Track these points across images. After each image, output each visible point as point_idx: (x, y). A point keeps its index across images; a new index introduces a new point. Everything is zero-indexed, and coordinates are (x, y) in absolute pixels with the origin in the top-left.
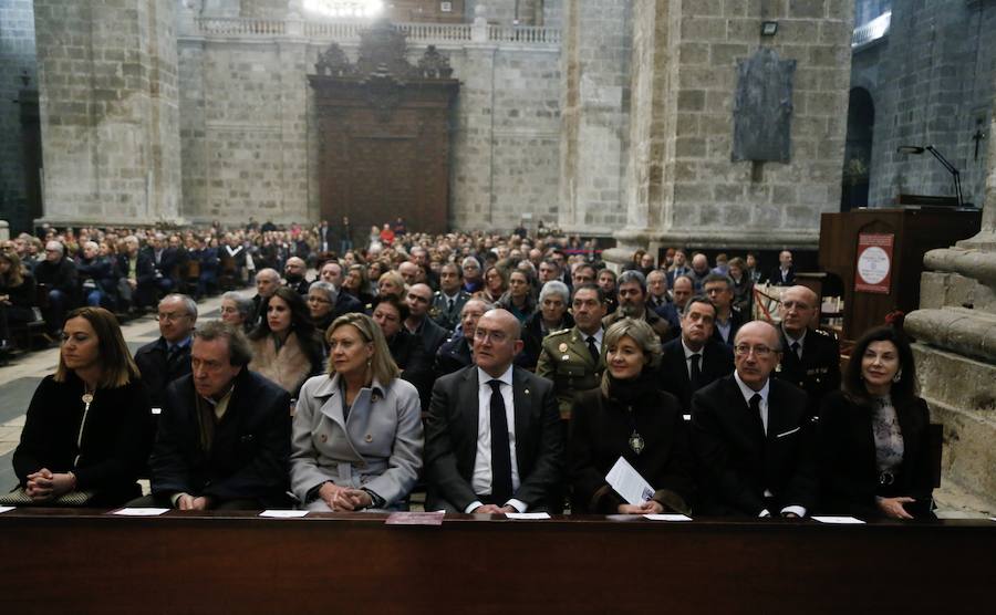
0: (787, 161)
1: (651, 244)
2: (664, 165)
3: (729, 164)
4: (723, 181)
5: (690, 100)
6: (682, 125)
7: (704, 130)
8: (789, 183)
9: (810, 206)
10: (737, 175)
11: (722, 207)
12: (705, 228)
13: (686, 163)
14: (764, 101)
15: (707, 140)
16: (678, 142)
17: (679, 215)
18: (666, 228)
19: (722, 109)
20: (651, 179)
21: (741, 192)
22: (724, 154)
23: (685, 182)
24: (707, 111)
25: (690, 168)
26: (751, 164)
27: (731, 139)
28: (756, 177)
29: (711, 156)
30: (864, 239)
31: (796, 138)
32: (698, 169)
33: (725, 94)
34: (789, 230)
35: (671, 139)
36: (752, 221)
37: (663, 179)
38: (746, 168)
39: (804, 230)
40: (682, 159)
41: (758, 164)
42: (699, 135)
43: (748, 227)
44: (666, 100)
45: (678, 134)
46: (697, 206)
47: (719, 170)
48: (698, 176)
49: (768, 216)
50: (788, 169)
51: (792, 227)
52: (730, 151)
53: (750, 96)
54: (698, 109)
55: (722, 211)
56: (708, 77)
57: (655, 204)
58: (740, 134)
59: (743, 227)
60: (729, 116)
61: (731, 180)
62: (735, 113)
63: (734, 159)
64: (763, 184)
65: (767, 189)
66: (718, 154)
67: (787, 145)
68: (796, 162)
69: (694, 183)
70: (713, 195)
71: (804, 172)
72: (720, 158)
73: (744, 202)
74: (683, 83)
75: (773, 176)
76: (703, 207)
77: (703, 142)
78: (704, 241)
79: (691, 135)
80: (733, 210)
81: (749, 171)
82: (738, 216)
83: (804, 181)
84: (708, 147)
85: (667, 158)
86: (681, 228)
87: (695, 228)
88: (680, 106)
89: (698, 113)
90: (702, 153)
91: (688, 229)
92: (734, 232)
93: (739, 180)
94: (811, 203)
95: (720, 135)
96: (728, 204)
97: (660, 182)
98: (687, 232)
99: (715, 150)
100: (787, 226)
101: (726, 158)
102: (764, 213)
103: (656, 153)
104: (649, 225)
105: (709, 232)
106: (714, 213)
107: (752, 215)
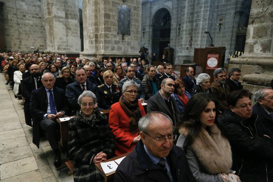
0: (129, 35)
1: (98, 56)
2: (99, 34)
3: (117, 35)
4: (116, 40)
5: (107, 16)
6: (106, 23)
7: (111, 25)
8: (130, 40)
9: (135, 47)
10: (119, 38)
11: (116, 46)
12: (112, 52)
13: (107, 34)
14: (124, 18)
15: (112, 28)
16: (105, 28)
17: (106, 48)
18: (102, 52)
19: (114, 20)
20: (95, 38)
21: (120, 43)
22: (116, 32)
23: (107, 39)
24: (111, 20)
25: (108, 35)
26: (122, 35)
27: (117, 28)
28: (123, 39)
29: (113, 32)
31: (131, 29)
32: (110, 36)
33: (116, 16)
34: (130, 52)
35: (102, 27)
36: (123, 50)
37: (99, 38)
38: (121, 36)
39: (134, 52)
40: (106, 33)
41: (123, 35)
42: (110, 26)
43: (122, 51)
44: (98, 15)
45: (104, 25)
46: (110, 46)
47: (115, 36)
48: (110, 38)
49: (126, 49)
50: (130, 37)
51: (131, 52)
52: (117, 31)
53: (121, 17)
54: (109, 19)
55: (116, 47)
56: (111, 10)
57: (97, 45)
58: (119, 27)
59: (121, 51)
60: (117, 22)
61: (118, 39)
62: (118, 21)
63: (118, 33)
64: (125, 41)
65: (125, 42)
66: (114, 32)
67: (129, 31)
68: (131, 35)
69: (109, 39)
70: (114, 43)
71: (133, 38)
72: (115, 33)
73: (121, 45)
74: (105, 11)
75: (127, 38)
76: (112, 46)
77: (111, 28)
79: (108, 26)
80: (118, 47)
81: (122, 37)
82: (119, 49)
83: (133, 40)
84: (112, 30)
85: (100, 32)
86: (106, 52)
87: (110, 52)
88: (105, 18)
89: (109, 20)
90: (110, 31)
91: (108, 52)
92: (119, 53)
93: (119, 39)
94: (135, 46)
95: (115, 27)
96: (117, 45)
97: (98, 39)
98: (108, 53)
99: (114, 31)
100: (130, 51)
101: (116, 33)
102: (125, 48)
103: (96, 30)
104: (96, 51)
105: (114, 53)
106: (114, 48)
107: (123, 48)
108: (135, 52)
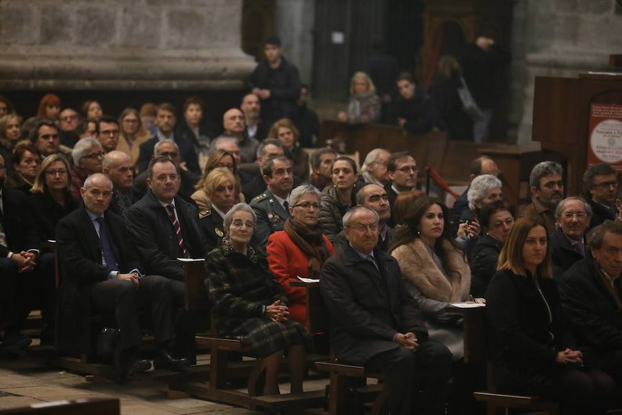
9: (201, 11)
11: (73, 10)
12: (48, 50)
30: (596, 110)
39: (194, 53)
43: (113, 47)
49: (141, 28)
51: (178, 47)
55: (73, 17)
76: (44, 11)
78: (58, 74)
86: (10, 50)
91: (22, 51)
92: (95, 58)
98: (24, 58)
100: (170, 45)
102: (136, 21)
105: (58, 57)
106: (62, 22)
107: (119, 24)
108: (204, 53)
